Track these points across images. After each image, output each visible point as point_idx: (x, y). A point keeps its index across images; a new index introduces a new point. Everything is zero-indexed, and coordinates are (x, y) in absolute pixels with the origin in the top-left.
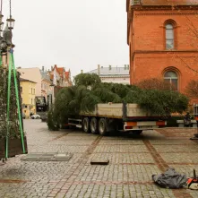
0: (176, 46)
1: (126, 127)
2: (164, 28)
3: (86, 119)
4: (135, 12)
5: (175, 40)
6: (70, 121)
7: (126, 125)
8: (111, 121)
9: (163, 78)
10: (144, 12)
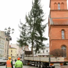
0: (65, 38)
1: (50, 65)
2: (61, 32)
3: (36, 62)
4: (51, 27)
5: (65, 36)
6: (30, 63)
7: (50, 64)
8: (45, 63)
9: (61, 48)
10: (54, 27)
